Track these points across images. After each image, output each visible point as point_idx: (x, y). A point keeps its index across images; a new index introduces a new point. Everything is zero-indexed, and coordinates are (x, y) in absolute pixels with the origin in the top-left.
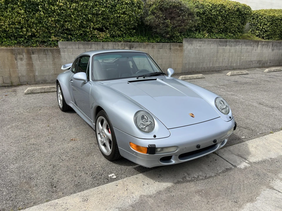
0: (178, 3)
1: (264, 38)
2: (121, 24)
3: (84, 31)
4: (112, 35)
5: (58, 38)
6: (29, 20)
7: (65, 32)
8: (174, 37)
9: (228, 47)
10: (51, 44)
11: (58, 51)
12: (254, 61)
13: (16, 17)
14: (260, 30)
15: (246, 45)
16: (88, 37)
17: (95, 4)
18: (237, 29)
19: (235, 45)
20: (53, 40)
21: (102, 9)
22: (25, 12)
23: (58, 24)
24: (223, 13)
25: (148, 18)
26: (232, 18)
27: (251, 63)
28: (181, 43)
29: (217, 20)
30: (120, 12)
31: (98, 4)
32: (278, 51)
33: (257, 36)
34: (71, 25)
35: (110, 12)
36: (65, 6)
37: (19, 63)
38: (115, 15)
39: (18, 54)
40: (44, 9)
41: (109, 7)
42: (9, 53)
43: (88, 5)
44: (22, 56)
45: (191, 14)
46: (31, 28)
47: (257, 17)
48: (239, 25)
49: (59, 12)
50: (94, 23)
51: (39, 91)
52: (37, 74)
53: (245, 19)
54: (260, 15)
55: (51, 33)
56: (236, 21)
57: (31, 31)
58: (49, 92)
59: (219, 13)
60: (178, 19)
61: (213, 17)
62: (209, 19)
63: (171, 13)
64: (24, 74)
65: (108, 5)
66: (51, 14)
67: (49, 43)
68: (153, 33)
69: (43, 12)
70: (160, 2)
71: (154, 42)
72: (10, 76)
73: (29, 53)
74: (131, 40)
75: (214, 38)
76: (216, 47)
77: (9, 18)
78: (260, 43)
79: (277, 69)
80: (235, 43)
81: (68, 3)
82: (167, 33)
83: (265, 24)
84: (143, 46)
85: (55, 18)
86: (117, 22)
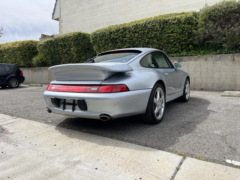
4: (168, 52)
21: (154, 33)
30: (169, 32)
31: (151, 30)
36: (131, 36)
40: (120, 41)
41: (159, 30)
43: (144, 32)
74: (183, 55)
84: (193, 59)
85: (127, 45)
86: (169, 41)
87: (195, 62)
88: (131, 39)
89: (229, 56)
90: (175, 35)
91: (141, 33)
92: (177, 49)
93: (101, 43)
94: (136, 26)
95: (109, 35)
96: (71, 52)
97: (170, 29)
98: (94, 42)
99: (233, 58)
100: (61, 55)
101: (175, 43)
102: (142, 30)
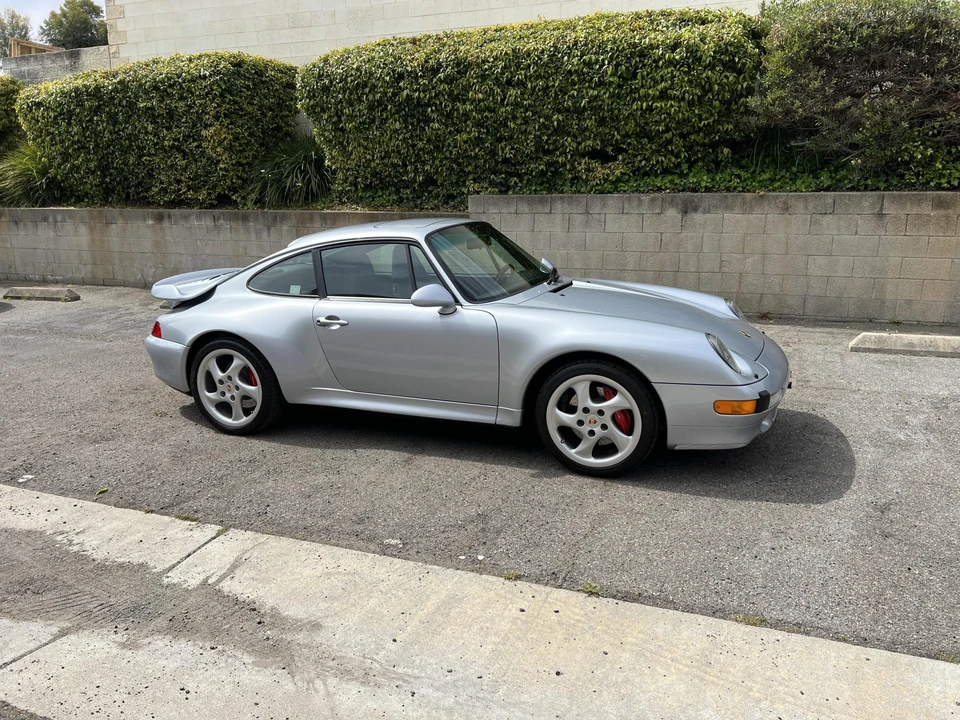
3: (548, 164)
4: (639, 169)
5: (482, 187)
7: (500, 168)
13: (390, 139)
17: (567, 80)
20: (469, 193)
21: (591, 92)
23: (481, 149)
30: (649, 95)
31: (576, 79)
34: (512, 148)
35: (618, 98)
36: (491, 98)
38: (634, 107)
40: (442, 115)
41: (612, 82)
43: (548, 87)
46: (424, 163)
49: (478, 116)
50: (573, 137)
55: (465, 174)
57: (424, 170)
65: (607, 79)
66: (459, 125)
69: (440, 122)
70: (812, 33)
74: (700, 184)
81: (497, 90)
84: (738, 203)
85: (469, 133)
86: (647, 128)
87: (745, 216)
88: (488, 109)
89: (867, 200)
90: (672, 106)
91: (535, 87)
92: (673, 159)
93: (351, 118)
94: (515, 59)
95: (391, 87)
96: (204, 145)
97: (656, 83)
98: (313, 107)
99: (878, 206)
100: (149, 155)
101: (668, 135)
102: (539, 77)
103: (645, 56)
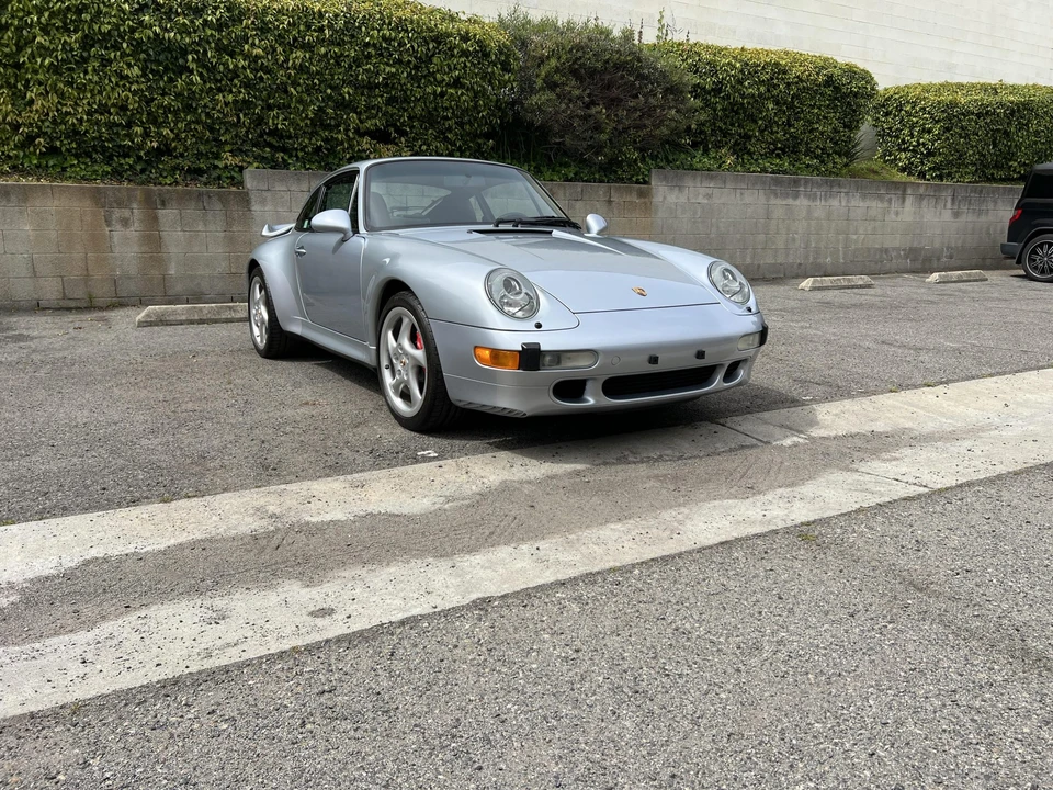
0: (631, 53)
1: (924, 177)
2: (446, 118)
3: (326, 140)
4: (417, 153)
5: (244, 161)
6: (153, 99)
7: (265, 140)
8: (620, 165)
9: (802, 202)
10: (219, 178)
11: (245, 200)
12: (894, 249)
13: (113, 89)
14: (913, 151)
15: (864, 197)
16: (341, 160)
17: (363, 52)
18: (829, 144)
19: (825, 195)
20: (226, 166)
21: (388, 69)
22: (144, 75)
23: (245, 115)
24: (781, 91)
25: (535, 99)
26: (813, 107)
27: (885, 256)
28: (645, 182)
29: (761, 112)
30: (444, 80)
31: (373, 52)
32: (975, 219)
33: (903, 170)
34: (285, 119)
35: (412, 79)
37: (118, 233)
38: (429, 90)
39: (115, 205)
40: (204, 66)
42: (87, 204)
44: (126, 213)
45: (673, 90)
47: (896, 106)
48: (835, 131)
49: (251, 76)
50: (359, 114)
51: (184, 318)
52: (172, 272)
53: (854, 111)
54: (908, 102)
55: (220, 144)
56: (826, 118)
57: (159, 134)
58: (216, 321)
59: (768, 91)
60: (632, 104)
61: (749, 103)
62: (735, 108)
63: (608, 87)
64: (133, 271)
65: (406, 58)
66: (223, 83)
67: (215, 174)
68: (551, 149)
69: (201, 75)
70: (571, 50)
71: (555, 178)
72: (87, 277)
73: (152, 204)
75: (754, 172)
76: (762, 199)
77: (92, 91)
78: (909, 191)
79: (969, 275)
80: (825, 188)
81: (279, 49)
82: (598, 149)
83: (924, 129)
86: (435, 113)
103: (439, 43)
